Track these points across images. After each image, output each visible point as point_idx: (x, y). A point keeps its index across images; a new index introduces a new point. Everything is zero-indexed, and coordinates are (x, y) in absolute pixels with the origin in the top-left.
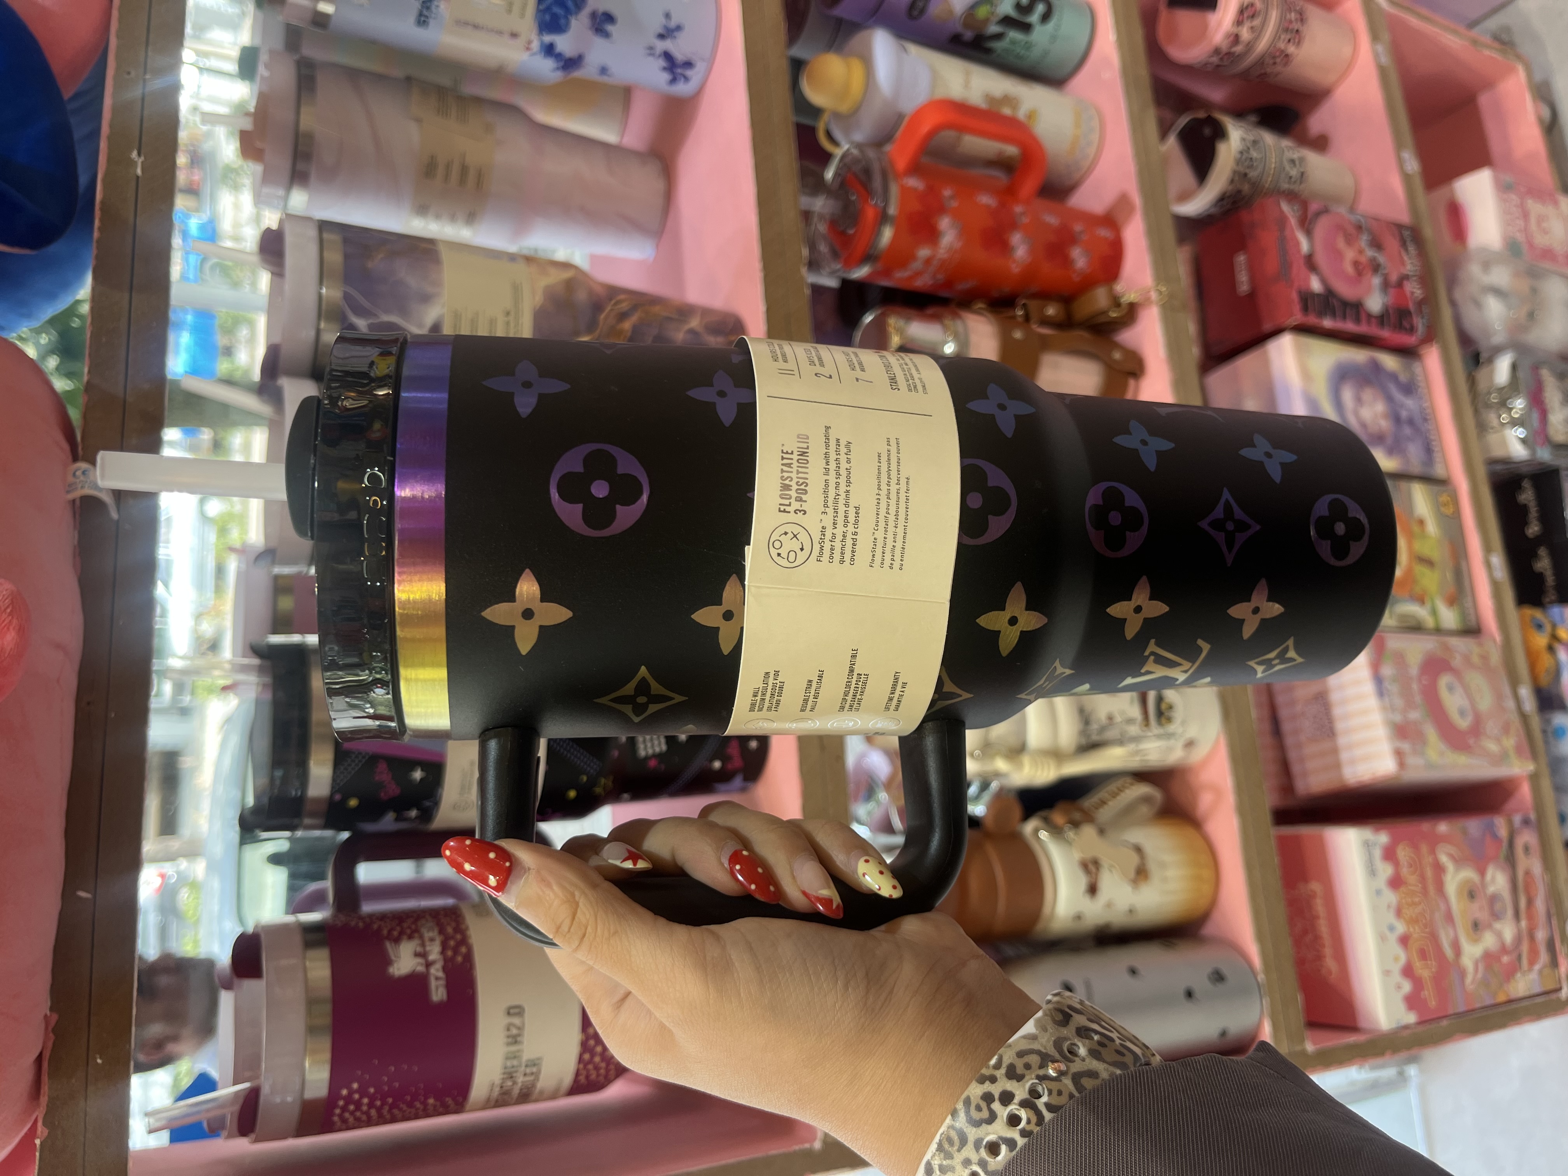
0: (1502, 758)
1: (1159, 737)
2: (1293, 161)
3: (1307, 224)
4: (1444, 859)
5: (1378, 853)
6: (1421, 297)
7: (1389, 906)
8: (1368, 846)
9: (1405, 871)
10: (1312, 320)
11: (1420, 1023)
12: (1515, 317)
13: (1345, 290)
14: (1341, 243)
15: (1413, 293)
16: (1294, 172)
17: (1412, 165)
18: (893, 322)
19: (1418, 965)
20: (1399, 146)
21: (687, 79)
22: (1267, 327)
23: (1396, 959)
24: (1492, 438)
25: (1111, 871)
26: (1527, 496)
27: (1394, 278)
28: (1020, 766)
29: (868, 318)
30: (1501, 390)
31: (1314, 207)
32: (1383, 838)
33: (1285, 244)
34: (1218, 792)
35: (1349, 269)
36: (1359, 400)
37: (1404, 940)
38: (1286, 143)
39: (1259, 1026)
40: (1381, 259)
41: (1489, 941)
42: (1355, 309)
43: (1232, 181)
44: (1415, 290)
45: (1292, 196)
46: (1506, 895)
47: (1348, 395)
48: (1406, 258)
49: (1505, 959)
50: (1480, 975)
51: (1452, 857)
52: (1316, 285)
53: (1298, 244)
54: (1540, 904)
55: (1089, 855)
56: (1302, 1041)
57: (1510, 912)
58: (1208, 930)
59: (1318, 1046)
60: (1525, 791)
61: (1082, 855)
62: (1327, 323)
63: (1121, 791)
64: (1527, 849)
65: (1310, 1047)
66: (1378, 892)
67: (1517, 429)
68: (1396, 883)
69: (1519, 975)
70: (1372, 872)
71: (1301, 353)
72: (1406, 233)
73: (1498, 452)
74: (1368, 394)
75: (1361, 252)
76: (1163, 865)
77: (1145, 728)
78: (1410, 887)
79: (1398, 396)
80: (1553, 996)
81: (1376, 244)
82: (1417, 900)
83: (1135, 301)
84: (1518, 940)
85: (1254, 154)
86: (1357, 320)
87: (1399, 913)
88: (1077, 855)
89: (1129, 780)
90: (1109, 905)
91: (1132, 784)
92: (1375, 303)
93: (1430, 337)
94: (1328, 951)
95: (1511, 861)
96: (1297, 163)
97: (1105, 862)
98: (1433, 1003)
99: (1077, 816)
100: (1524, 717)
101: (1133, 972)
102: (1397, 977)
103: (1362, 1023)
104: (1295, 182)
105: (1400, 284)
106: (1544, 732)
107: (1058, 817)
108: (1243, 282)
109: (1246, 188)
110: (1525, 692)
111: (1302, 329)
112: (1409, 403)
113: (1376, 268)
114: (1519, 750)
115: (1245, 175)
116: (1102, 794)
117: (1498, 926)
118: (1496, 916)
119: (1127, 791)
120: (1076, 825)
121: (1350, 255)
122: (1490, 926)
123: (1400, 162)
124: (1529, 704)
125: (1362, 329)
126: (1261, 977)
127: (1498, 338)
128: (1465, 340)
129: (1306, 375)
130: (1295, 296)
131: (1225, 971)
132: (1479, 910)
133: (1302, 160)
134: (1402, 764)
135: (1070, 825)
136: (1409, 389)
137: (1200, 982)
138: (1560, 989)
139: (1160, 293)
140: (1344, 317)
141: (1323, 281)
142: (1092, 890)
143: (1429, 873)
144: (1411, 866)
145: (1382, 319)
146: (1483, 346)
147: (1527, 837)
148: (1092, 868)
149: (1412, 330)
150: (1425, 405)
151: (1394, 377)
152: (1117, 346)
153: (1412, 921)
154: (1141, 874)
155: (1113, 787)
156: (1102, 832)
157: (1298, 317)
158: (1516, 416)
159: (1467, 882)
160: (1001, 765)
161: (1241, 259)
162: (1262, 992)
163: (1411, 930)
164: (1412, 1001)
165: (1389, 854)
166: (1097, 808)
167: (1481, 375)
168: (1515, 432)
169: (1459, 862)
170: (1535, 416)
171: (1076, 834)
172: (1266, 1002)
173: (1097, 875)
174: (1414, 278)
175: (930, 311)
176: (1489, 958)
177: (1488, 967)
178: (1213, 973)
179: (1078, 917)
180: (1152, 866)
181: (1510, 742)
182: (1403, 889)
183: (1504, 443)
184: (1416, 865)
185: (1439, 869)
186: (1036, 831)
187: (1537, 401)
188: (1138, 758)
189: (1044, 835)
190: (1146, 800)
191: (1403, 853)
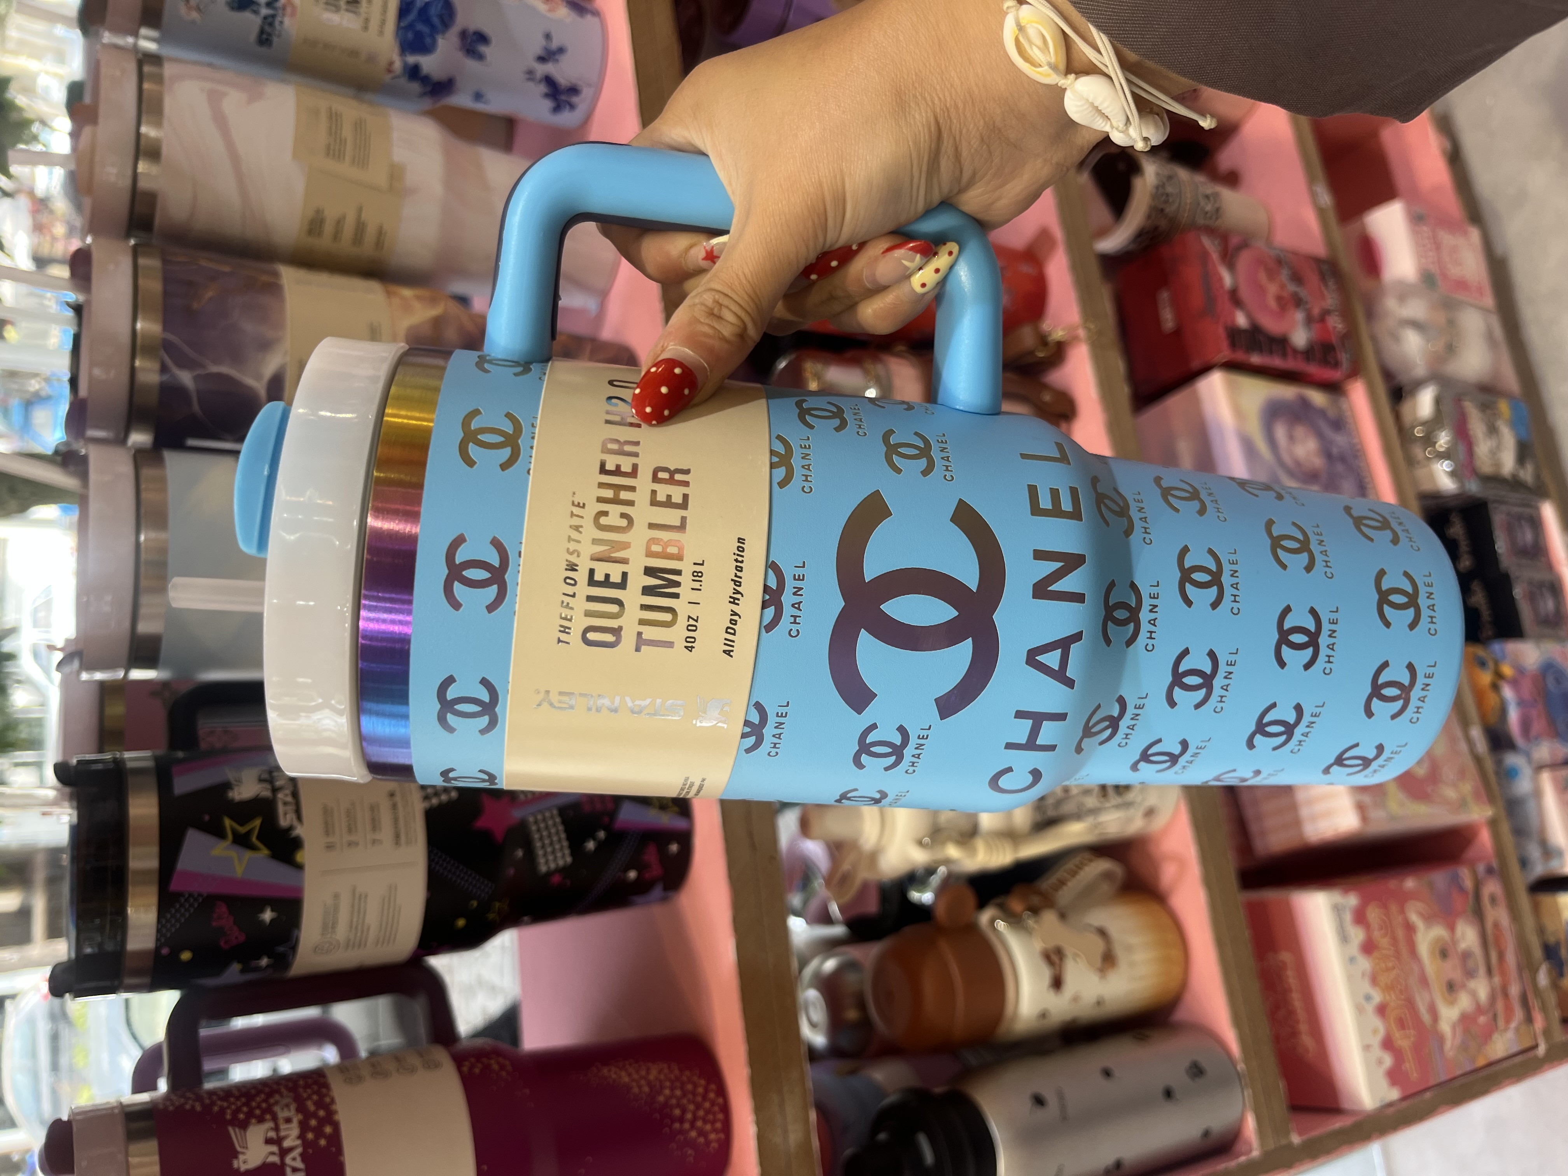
0: (1462, 804)
1: (1117, 807)
2: (1207, 197)
3: (1229, 257)
4: (1414, 918)
5: (1348, 917)
6: (1344, 331)
7: (1363, 975)
8: (1338, 910)
9: (1377, 934)
10: (1240, 356)
11: (1404, 1099)
12: (1433, 350)
13: (1271, 325)
14: (1262, 277)
15: (1335, 328)
16: (1209, 208)
17: (1326, 198)
18: (810, 367)
19: (1397, 1035)
20: (1311, 180)
21: (572, 107)
22: (1196, 364)
23: (1375, 1031)
24: (1420, 473)
25: (1075, 960)
26: (1457, 530)
27: (1316, 311)
28: (973, 852)
29: (782, 364)
30: (1423, 424)
31: (1234, 241)
32: (1352, 900)
33: (1209, 279)
34: (1181, 862)
35: (1272, 303)
36: (1291, 438)
37: (1381, 1010)
38: (1200, 178)
39: (1242, 1120)
40: (1303, 293)
41: (1464, 1002)
42: (1280, 344)
43: (1149, 217)
44: (1336, 325)
45: (1211, 231)
46: (1478, 951)
47: (1280, 432)
48: (1326, 292)
49: (1482, 1019)
50: (1458, 1040)
51: (1421, 915)
52: (1241, 320)
53: (1220, 279)
54: (1511, 959)
55: (1051, 945)
56: (1287, 1133)
57: (1482, 970)
58: (1180, 1015)
59: (1305, 1137)
60: (1485, 837)
61: (1044, 945)
62: (1256, 359)
63: (1080, 868)
64: (1493, 900)
65: (1296, 1139)
66: (1352, 960)
67: (1443, 462)
68: (1368, 948)
69: (1496, 1036)
70: (1344, 938)
71: (1233, 391)
72: (1325, 267)
73: (1426, 487)
74: (1300, 431)
75: (1282, 286)
76: (1129, 949)
77: (1102, 799)
78: (1383, 952)
79: (1329, 432)
80: (1531, 1054)
81: (1297, 278)
82: (1390, 965)
83: (1062, 340)
84: (1493, 998)
85: (1169, 189)
86: (1284, 355)
87: (1374, 980)
88: (1038, 945)
89: (1087, 855)
90: (1076, 999)
91: (1091, 861)
92: (1300, 338)
93: (1355, 371)
94: (1303, 1027)
95: (1478, 914)
96: (1211, 198)
97: (1069, 951)
98: (1415, 1075)
99: (1036, 900)
100: (1478, 760)
101: (1107, 1073)
102: (1377, 1051)
103: (1346, 1105)
104: (1211, 218)
105: (1322, 319)
106: (1497, 773)
107: (1016, 905)
108: (1168, 319)
109: (1163, 224)
110: (1476, 733)
111: (1233, 366)
112: (1340, 440)
113: (1298, 302)
114: (1476, 795)
115: (1162, 210)
116: (1060, 873)
117: (1472, 984)
118: (1470, 974)
119: (1087, 869)
120: (1035, 911)
121: (1272, 289)
122: (1463, 986)
123: (1313, 195)
124: (1482, 745)
125: (1290, 364)
126: (1241, 1067)
127: (1420, 370)
128: (1388, 375)
129: (1239, 412)
130: (1221, 332)
131: (1205, 1064)
132: (1452, 970)
133: (1216, 195)
134: (1364, 818)
135: (1030, 913)
136: (1339, 424)
137: (1177, 1077)
138: (1536, 1046)
139: (1089, 330)
140: (1271, 352)
141: (1249, 316)
142: (1057, 983)
143: (1400, 933)
144: (1381, 929)
145: (1308, 354)
146: (1403, 378)
147: (1492, 887)
148: (1055, 958)
149: (1336, 365)
150: (1356, 441)
151: (1322, 413)
152: (1045, 387)
153: (1388, 988)
154: (1108, 960)
155: (1070, 865)
156: (1063, 916)
157: (1226, 354)
158: (1442, 450)
159: (1438, 940)
160: (953, 851)
161: (1164, 296)
162: (1243, 1083)
163: (1388, 998)
164: (1395, 1076)
165: (1360, 918)
166: (1057, 890)
167: (1406, 408)
168: (1442, 465)
169: (1429, 919)
170: (1461, 449)
171: (1036, 922)
172: (1248, 1093)
173: (1060, 966)
174: (1337, 313)
175: (849, 355)
176: (1466, 1020)
177: (1466, 1031)
178: (1191, 1067)
179: (1043, 1015)
180: (1119, 952)
181: (1467, 788)
182: (1376, 954)
183: (1432, 477)
184: (1387, 927)
185: (1410, 929)
186: (992, 921)
187: (1462, 433)
188: (1097, 832)
189: (1001, 925)
190: (1107, 876)
191: (1373, 914)
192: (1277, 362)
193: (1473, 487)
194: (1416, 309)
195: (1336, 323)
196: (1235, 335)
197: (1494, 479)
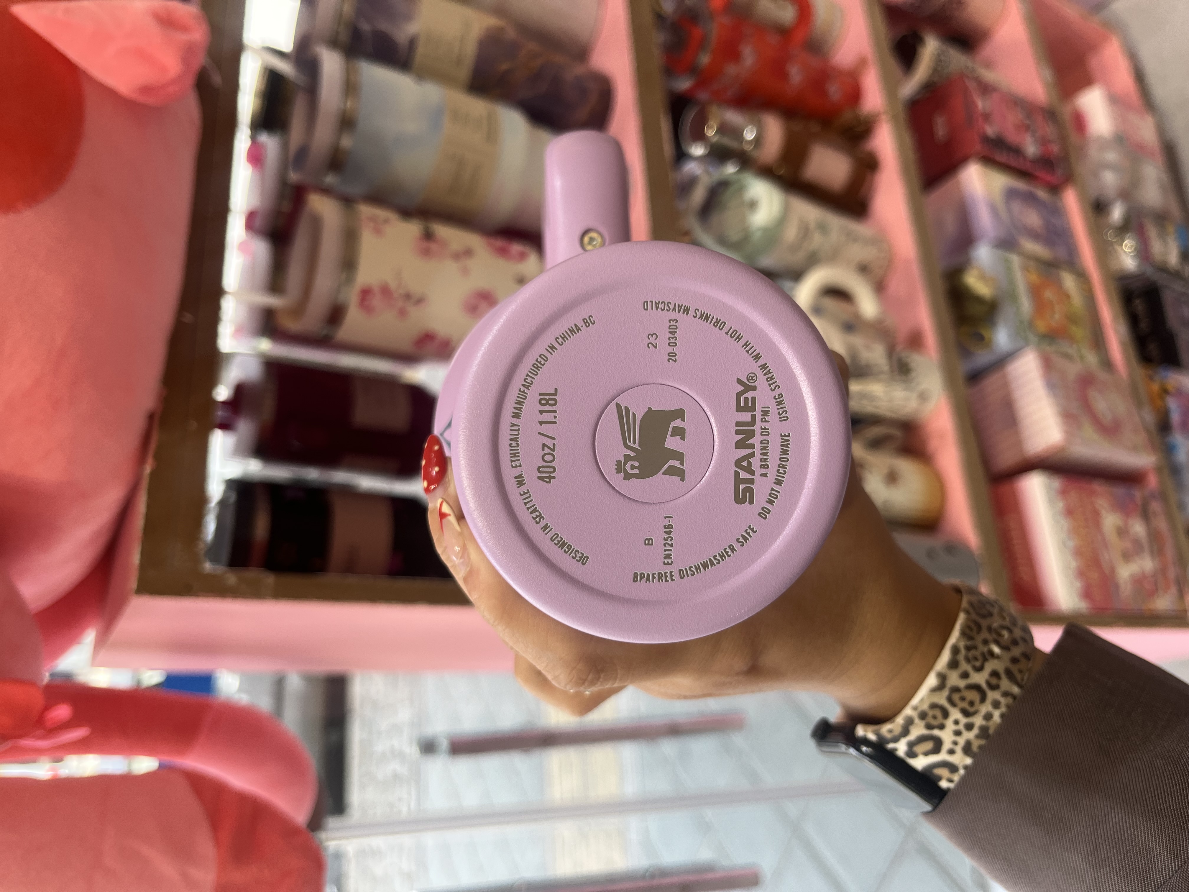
1: (902, 388)
3: (983, 94)
4: (1100, 506)
5: (1055, 493)
6: (1060, 154)
7: (1063, 529)
8: (1048, 487)
10: (992, 154)
11: (1091, 610)
12: (1123, 182)
13: (1011, 138)
14: (1006, 109)
15: (1053, 150)
17: (1048, 75)
22: (959, 157)
23: (1071, 564)
26: (1139, 307)
27: (1041, 138)
30: (1116, 227)
33: (968, 104)
34: (943, 435)
35: (1013, 126)
36: (1023, 211)
38: (962, 56)
40: (1032, 124)
41: (1135, 568)
42: (1015, 151)
43: (930, 74)
46: (1145, 539)
47: (1016, 207)
48: (1047, 127)
49: (1147, 585)
50: (1129, 589)
51: (1105, 505)
52: (990, 131)
53: (976, 104)
54: (1169, 553)
57: (1147, 553)
60: (1153, 479)
62: (998, 157)
64: (1157, 514)
66: (1056, 517)
68: (1068, 513)
69: (1157, 596)
70: (1052, 504)
71: (985, 178)
72: (1047, 114)
73: (1116, 268)
74: (1029, 209)
75: (1017, 117)
76: (908, 477)
78: (1079, 520)
80: (1182, 616)
81: (1029, 116)
82: (1082, 526)
84: (1155, 573)
85: (943, 58)
86: (1018, 159)
92: (1031, 150)
93: (1069, 178)
95: (1146, 518)
98: (1100, 598)
100: (1148, 431)
102: (1072, 577)
105: (1045, 142)
110: (1148, 414)
111: (987, 161)
112: (1056, 222)
113: (1028, 129)
114: (1145, 447)
117: (1141, 559)
118: (1139, 552)
121: (1011, 118)
122: (1134, 557)
123: (1040, 73)
124: (1151, 426)
125: (1022, 166)
127: (1113, 193)
129: (986, 188)
130: (976, 136)
132: (1126, 545)
134: (1067, 439)
136: (1055, 211)
137: (937, 549)
140: (1009, 155)
141: (995, 129)
143: (1090, 514)
145: (1036, 162)
146: (1105, 201)
147: (1156, 506)
149: (1055, 173)
150: (1068, 225)
151: (1044, 203)
154: (892, 478)
157: (979, 149)
159: (1117, 524)
161: (939, 120)
163: (1081, 545)
165: (1063, 495)
167: (1104, 216)
169: (1111, 509)
176: (1136, 579)
177: (1137, 587)
178: (946, 548)
181: (1139, 440)
182: (1074, 519)
185: (1097, 512)
191: (1072, 496)
192: (1013, 162)
193: (1149, 271)
194: (1111, 156)
195: (1055, 148)
196: (986, 140)
197: (1163, 269)
